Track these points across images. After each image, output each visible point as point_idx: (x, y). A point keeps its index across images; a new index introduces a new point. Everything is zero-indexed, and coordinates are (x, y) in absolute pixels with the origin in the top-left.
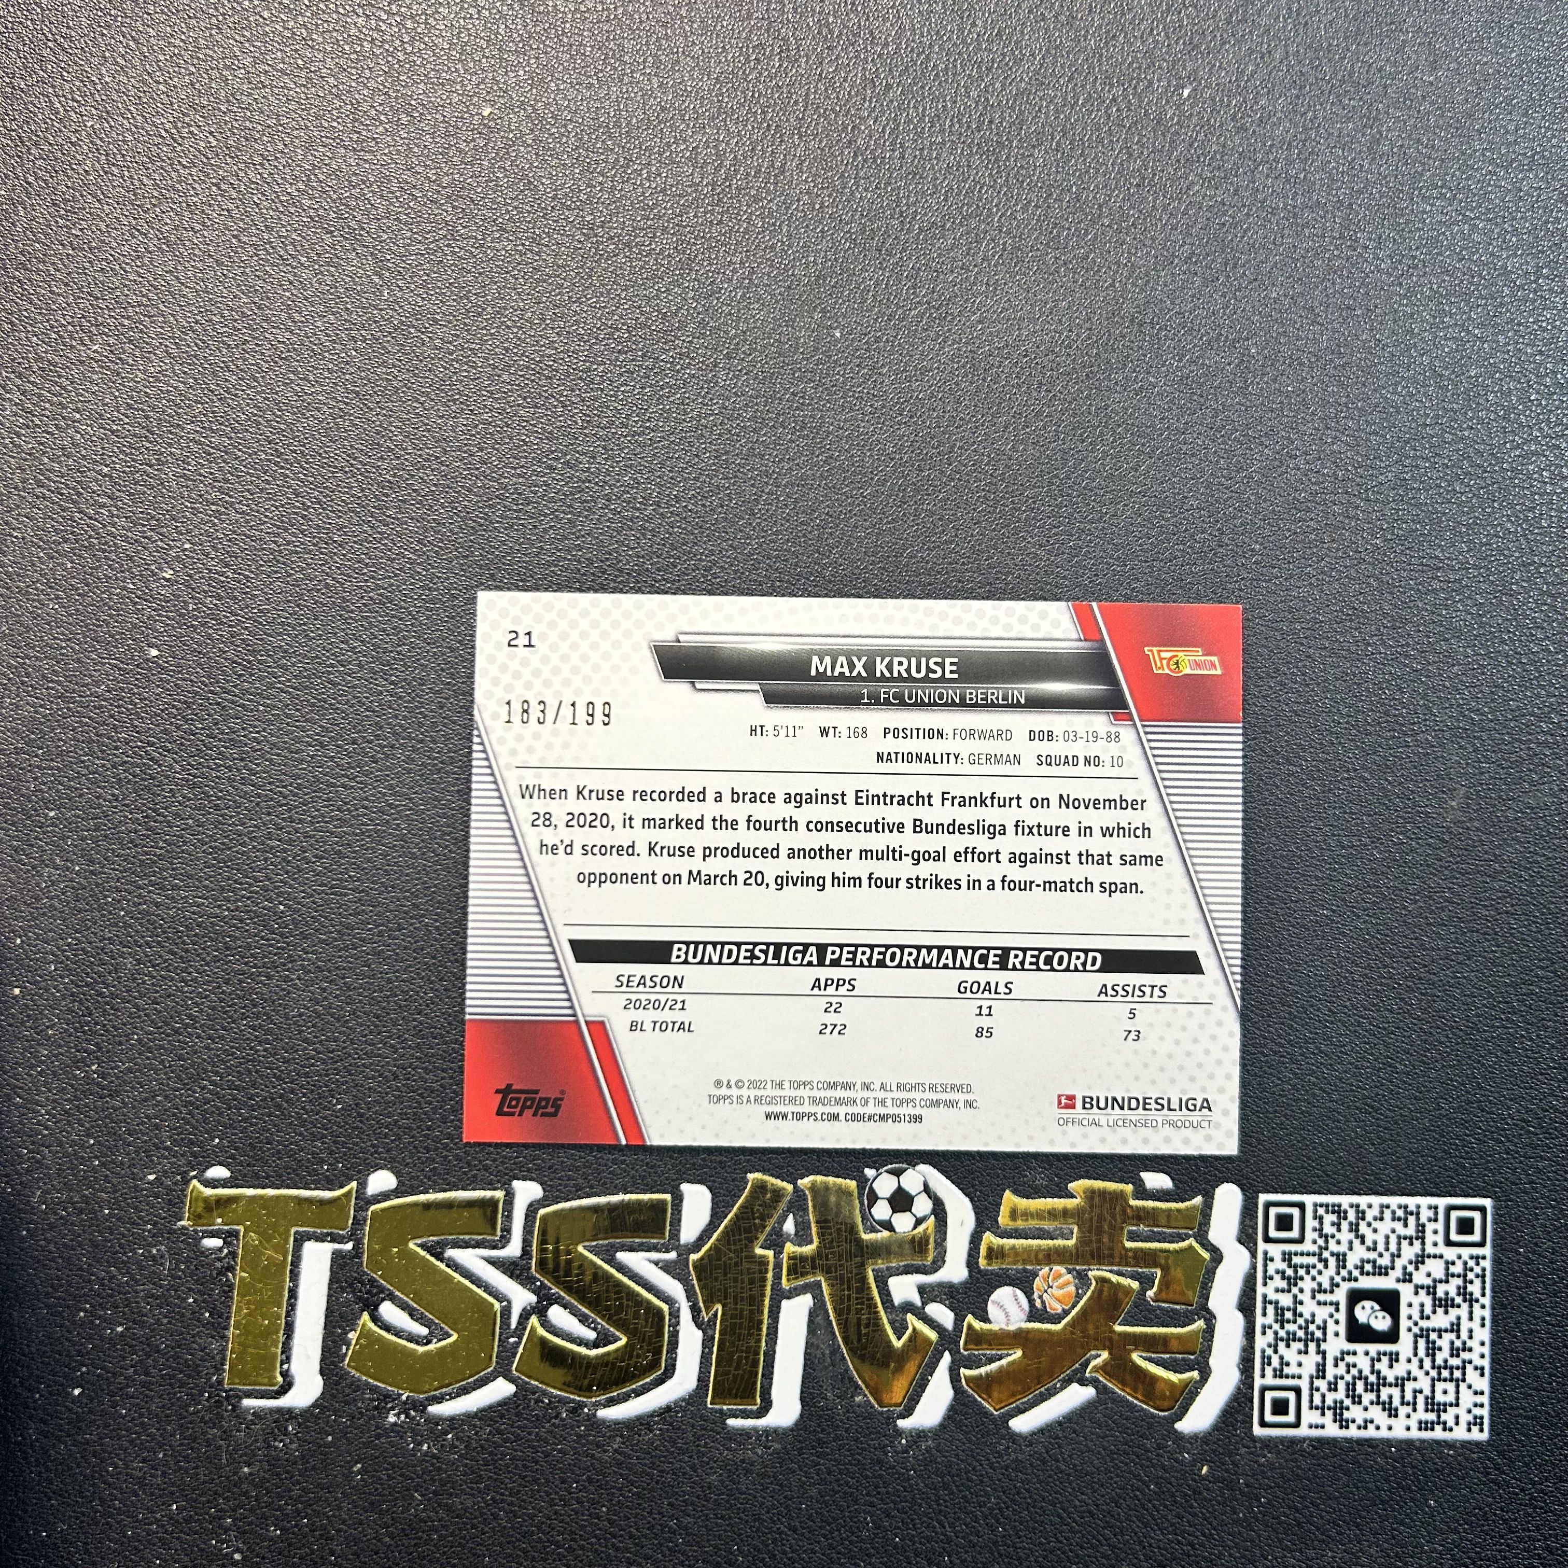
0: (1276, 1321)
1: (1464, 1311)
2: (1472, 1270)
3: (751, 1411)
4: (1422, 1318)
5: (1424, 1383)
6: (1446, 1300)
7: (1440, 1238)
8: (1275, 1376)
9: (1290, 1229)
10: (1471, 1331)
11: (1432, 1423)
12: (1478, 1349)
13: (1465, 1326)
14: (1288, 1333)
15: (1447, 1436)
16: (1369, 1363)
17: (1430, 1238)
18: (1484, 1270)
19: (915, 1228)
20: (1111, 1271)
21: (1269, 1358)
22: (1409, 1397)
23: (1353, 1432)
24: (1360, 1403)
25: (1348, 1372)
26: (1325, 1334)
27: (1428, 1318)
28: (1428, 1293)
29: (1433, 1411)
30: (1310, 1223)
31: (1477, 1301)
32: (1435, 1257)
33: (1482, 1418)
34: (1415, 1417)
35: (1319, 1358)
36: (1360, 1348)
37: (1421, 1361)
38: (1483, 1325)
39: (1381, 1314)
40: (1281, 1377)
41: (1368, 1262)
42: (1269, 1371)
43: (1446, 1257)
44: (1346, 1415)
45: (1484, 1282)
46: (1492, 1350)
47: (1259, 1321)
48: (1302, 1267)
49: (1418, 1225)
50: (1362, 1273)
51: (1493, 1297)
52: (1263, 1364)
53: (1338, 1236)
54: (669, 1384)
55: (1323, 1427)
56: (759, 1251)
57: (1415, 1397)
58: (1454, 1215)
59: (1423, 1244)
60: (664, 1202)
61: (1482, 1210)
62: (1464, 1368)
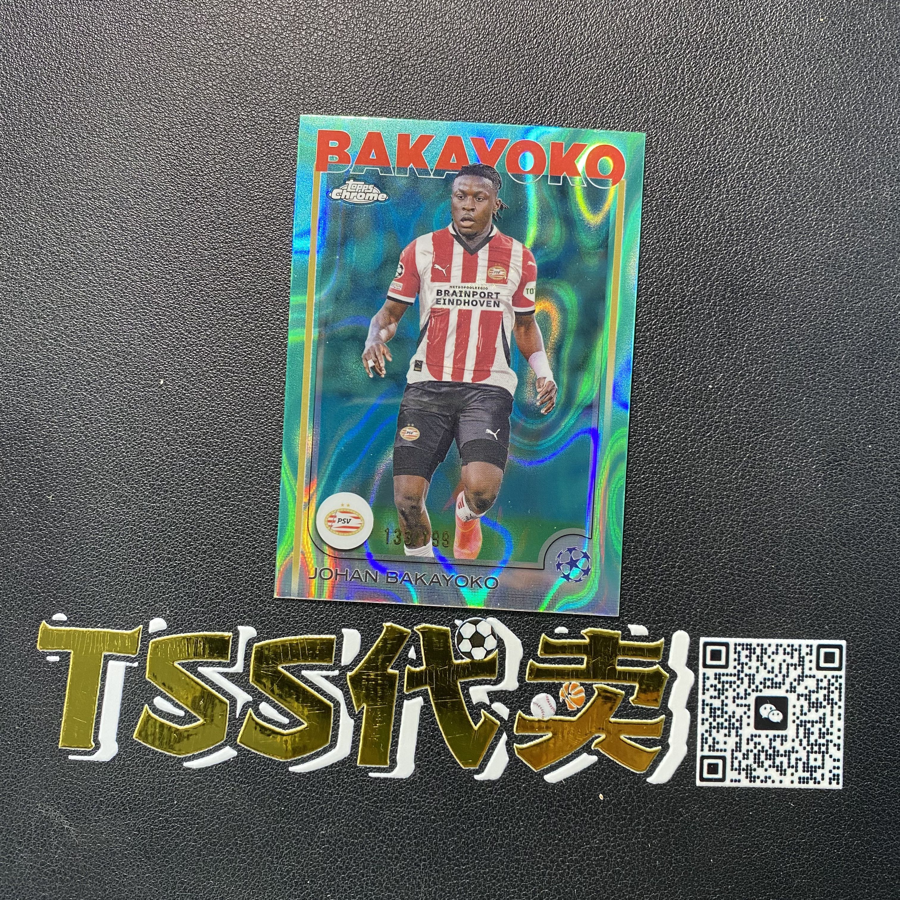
0: (711, 716)
1: (828, 710)
2: (833, 685)
3: (384, 769)
4: (802, 714)
5: (802, 754)
6: (817, 703)
7: (814, 665)
8: (710, 750)
9: (719, 659)
10: (832, 722)
11: (808, 778)
12: (836, 734)
13: (828, 719)
14: (718, 724)
15: (817, 786)
16: (769, 742)
17: (807, 665)
18: (840, 684)
19: (485, 657)
20: (608, 685)
21: (706, 739)
22: (793, 762)
23: (758, 784)
24: (762, 766)
25: (755, 748)
26: (741, 724)
27: (805, 714)
28: (806, 699)
29: (808, 771)
30: (732, 656)
31: (836, 704)
32: (810, 676)
33: (838, 775)
34: (797, 775)
35: (737, 739)
36: (763, 733)
37: (801, 741)
38: (839, 719)
39: (777, 712)
40: (714, 750)
41: (769, 679)
42: (706, 747)
43: (817, 678)
44: (754, 774)
45: (840, 692)
46: (845, 734)
47: (700, 716)
48: (727, 682)
49: (800, 657)
50: (764, 687)
51: (846, 701)
52: (702, 743)
53: (750, 664)
54: (333, 751)
55: (739, 781)
56: (390, 671)
57: (797, 763)
58: (823, 651)
59: (803, 669)
60: (331, 641)
61: (840, 647)
62: (827, 745)
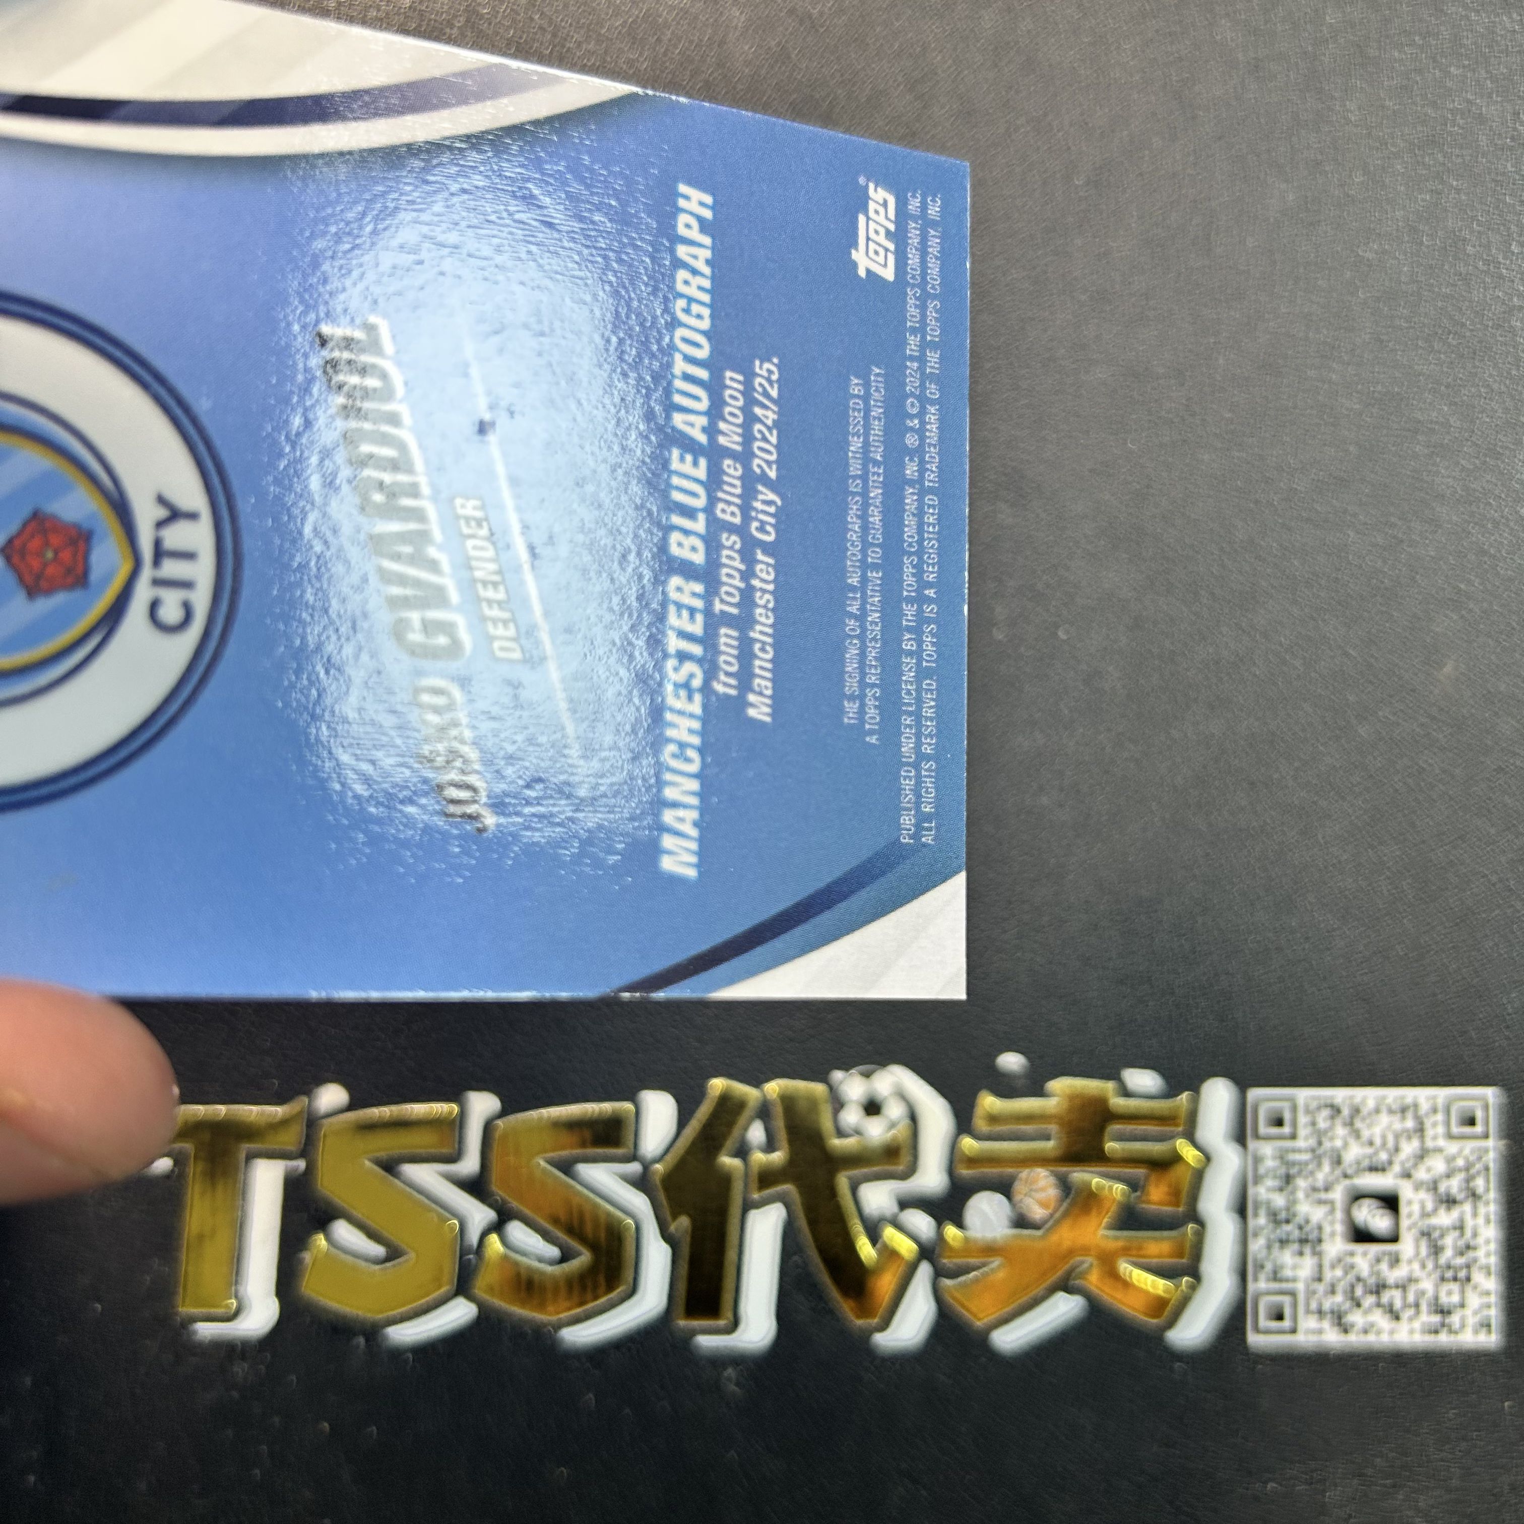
0: (1269, 1223)
1: (1467, 1207)
2: (1474, 1164)
3: (720, 1328)
4: (1423, 1216)
5: (1427, 1285)
6: (1449, 1197)
7: (1440, 1130)
8: (1269, 1280)
9: (1281, 1125)
10: (1475, 1229)
11: (1437, 1326)
12: (1483, 1248)
13: (1469, 1223)
14: (1282, 1234)
15: (1453, 1340)
16: (1368, 1264)
17: (1429, 1132)
18: (1487, 1164)
19: (887, 1132)
20: (1091, 1173)
21: (1263, 1262)
23: (1353, 1338)
24: (1359, 1305)
25: (1346, 1274)
26: (1320, 1235)
27: (1429, 1216)
28: (1428, 1190)
29: (1436, 1312)
30: (1303, 1119)
31: (1481, 1197)
32: (1436, 1151)
33: (1489, 1319)
34: (1419, 1320)
35: (1315, 1261)
36: (1360, 1248)
37: (1423, 1262)
38: (1488, 1223)
39: (1380, 1213)
40: (1276, 1281)
41: (1365, 1158)
42: (1262, 1276)
43: (1446, 1151)
44: (1346, 1319)
45: (1487, 1177)
46: (1498, 1248)
47: (1252, 1223)
48: (1294, 1164)
49: (1416, 1118)
50: (1359, 1171)
51: (1499, 1193)
52: (1256, 1267)
53: (1332, 1132)
54: (635, 1300)
55: (1321, 1333)
56: (725, 1160)
57: (1418, 1300)
58: (1454, 1106)
59: (1422, 1138)
61: (1484, 1100)
62: (1468, 1266)
